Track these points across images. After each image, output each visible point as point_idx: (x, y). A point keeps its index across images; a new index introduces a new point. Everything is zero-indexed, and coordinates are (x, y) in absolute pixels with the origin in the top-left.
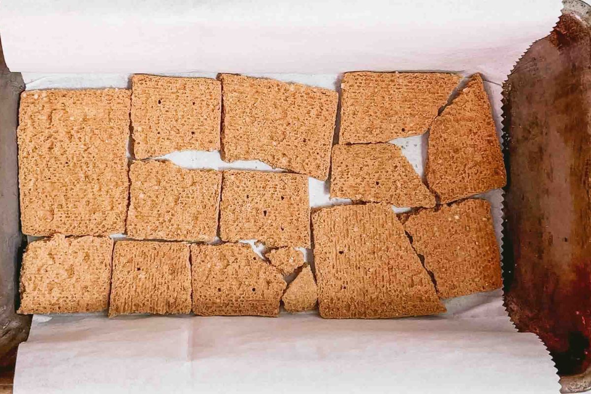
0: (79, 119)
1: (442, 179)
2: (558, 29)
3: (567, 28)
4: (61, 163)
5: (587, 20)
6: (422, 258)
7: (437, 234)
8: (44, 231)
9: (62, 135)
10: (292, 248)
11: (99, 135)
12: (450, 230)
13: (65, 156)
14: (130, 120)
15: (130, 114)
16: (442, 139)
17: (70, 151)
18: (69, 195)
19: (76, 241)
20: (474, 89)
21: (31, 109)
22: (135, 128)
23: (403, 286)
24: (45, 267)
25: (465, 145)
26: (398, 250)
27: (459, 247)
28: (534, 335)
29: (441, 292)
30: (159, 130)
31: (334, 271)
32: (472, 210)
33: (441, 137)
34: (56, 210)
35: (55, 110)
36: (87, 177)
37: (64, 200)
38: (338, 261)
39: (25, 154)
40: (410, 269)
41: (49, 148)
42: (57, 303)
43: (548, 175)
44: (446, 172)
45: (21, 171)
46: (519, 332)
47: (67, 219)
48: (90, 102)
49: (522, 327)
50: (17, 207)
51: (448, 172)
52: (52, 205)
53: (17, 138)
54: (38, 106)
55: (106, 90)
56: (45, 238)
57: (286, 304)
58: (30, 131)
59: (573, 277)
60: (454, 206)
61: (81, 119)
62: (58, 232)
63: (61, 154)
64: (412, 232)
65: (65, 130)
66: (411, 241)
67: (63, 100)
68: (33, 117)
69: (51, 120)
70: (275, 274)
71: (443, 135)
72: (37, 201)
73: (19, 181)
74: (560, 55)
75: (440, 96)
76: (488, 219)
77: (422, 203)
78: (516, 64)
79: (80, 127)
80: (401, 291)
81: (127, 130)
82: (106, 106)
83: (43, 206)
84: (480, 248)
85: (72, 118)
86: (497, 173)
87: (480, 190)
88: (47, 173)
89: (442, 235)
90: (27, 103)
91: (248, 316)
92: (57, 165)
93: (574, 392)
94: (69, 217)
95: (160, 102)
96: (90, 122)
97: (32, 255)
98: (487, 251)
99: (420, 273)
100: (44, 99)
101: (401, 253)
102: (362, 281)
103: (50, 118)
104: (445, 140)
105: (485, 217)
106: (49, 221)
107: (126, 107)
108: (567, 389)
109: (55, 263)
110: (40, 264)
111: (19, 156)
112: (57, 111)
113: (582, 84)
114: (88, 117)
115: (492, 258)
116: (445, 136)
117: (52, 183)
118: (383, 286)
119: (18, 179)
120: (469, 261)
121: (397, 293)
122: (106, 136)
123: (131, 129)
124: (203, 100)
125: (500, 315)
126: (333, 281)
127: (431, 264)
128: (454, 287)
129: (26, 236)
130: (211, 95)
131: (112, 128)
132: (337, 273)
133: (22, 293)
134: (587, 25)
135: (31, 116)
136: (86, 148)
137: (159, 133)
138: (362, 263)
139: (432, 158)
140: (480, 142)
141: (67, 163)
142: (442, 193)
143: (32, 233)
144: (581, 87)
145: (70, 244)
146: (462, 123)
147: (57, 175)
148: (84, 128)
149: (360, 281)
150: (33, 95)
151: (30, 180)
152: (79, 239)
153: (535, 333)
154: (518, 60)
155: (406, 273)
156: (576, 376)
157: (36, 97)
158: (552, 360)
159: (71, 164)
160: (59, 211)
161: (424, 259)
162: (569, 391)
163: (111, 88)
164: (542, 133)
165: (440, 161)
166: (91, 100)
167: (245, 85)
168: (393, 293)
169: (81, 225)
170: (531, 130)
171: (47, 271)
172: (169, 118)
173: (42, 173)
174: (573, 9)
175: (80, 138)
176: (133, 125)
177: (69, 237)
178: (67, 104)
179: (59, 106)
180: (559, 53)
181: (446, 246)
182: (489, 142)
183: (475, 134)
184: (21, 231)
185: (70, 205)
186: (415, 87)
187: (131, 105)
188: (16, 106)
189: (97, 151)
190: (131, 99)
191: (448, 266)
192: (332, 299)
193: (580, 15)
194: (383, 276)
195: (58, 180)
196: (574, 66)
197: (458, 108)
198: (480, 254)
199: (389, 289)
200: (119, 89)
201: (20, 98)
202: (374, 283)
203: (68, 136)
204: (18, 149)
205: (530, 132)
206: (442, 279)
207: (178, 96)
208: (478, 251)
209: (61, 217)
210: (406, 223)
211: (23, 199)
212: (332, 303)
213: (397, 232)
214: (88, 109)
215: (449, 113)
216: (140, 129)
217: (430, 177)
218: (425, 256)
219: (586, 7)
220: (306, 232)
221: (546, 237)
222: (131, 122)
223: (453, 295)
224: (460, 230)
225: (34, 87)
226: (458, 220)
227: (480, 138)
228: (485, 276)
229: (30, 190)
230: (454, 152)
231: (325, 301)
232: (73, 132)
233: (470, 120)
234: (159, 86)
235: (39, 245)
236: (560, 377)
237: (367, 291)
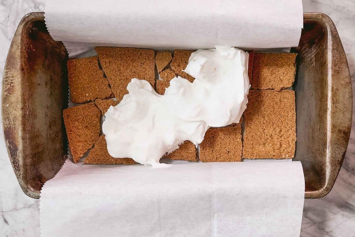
0: (267, 144)
1: (94, 114)
2: (42, 184)
3: (37, 184)
4: (276, 124)
5: (28, 188)
6: (105, 76)
7: (97, 87)
8: (284, 92)
9: (275, 137)
10: (166, 80)
11: (257, 137)
12: (91, 89)
13: (274, 127)
14: (243, 144)
15: (243, 146)
16: (93, 133)
17: (272, 129)
18: (273, 109)
19: (269, 87)
20: (78, 156)
21: (290, 150)
22: (240, 140)
23: (114, 62)
24: (285, 75)
25: (83, 129)
26: (115, 79)
27: (87, 80)
28: (55, 40)
29: (96, 60)
30: (229, 139)
31: (146, 72)
32: (80, 98)
33: (94, 134)
34: (279, 102)
35: (279, 149)
36: (264, 117)
37: (275, 106)
38: (144, 76)
39: (293, 128)
40: (110, 69)
41: (281, 131)
42: (279, 58)
43: (47, 115)
44: (92, 117)
45: (295, 120)
46: (62, 41)
47: (273, 98)
48: (262, 152)
49: (60, 43)
50: (297, 104)
51: (91, 117)
52: (280, 104)
53: (296, 136)
54: (286, 151)
55: (254, 158)
56: (284, 89)
57: (171, 55)
58: (290, 139)
59: (36, 67)
60: (89, 100)
61: (266, 145)
62: (277, 91)
63: (276, 128)
64: (109, 88)
65: (274, 140)
66: (109, 85)
67: (274, 154)
68: (289, 146)
69: (280, 144)
70: (176, 69)
71: (93, 135)
72: (288, 106)
73: (295, 116)
74: (41, 171)
75: (94, 153)
76: (72, 93)
77: (102, 101)
78: (62, 168)
79: (267, 141)
80: (116, 60)
81: (245, 140)
82: (255, 151)
83: (285, 104)
84: (77, 79)
85: (270, 145)
86: (68, 116)
87: (76, 108)
88: (283, 119)
89: (95, 87)
90: (291, 153)
91: (189, 50)
92: (278, 123)
93: (36, 13)
94: (272, 99)
95: (229, 152)
96: (262, 143)
97: (290, 81)
98: (74, 78)
99: (106, 67)
100: (283, 154)
101: (113, 77)
102: (133, 66)
103: (281, 145)
104: (92, 132)
105: (74, 94)
106: (282, 97)
107: (245, 150)
108: (40, 14)
109: (279, 77)
110: (286, 76)
111: (296, 127)
112: (278, 149)
113: (31, 158)
114: (263, 145)
115: (72, 75)
116: (92, 134)
117: (280, 115)
118: (123, 62)
119: (296, 117)
120: (82, 74)
121: (117, 59)
122: (254, 136)
123: (242, 140)
124: (208, 152)
125: (70, 50)
126: (147, 67)
127: (101, 73)
128: (90, 62)
129: (293, 90)
130: (204, 154)
131: (252, 140)
132: (145, 71)
133: (295, 63)
134: (28, 185)
135: (290, 146)
136: (264, 131)
137: (229, 137)
138: (132, 75)
139: (99, 124)
140: (75, 131)
141: (273, 124)
142: (94, 107)
143: (290, 91)
144: (31, 156)
145: (272, 85)
146: (83, 140)
147: (278, 118)
148: (265, 140)
149: (134, 66)
150: (288, 156)
151: (290, 116)
152: (268, 88)
153: (55, 41)
154: (60, 169)
155: (112, 68)
156: (35, 20)
157: (287, 156)
158: (47, 28)
159: (271, 124)
160: (277, 101)
161: (103, 76)
162: (39, 13)
163: (252, 159)
164: (50, 135)
165: (94, 122)
166: (261, 153)
167: (186, 156)
168: (120, 59)
169: (267, 94)
170: (55, 137)
171: (283, 73)
172: (224, 144)
173: (285, 119)
174: (35, 193)
175: (267, 136)
176: (241, 141)
177: (273, 89)
178: (273, 152)
179: (276, 151)
180: (41, 172)
181: (93, 81)
182: (71, 131)
183: (78, 135)
184: (295, 92)
185: (272, 104)
186: (106, 157)
187: (242, 151)
188: (297, 152)
189: (259, 130)
190: (242, 154)
191: (92, 72)
192: (148, 58)
193: (31, 190)
194: (123, 67)
195: (277, 116)
196: (34, 166)
197: (85, 147)
198: (77, 77)
199: (121, 61)
200: (248, 159)
201: (295, 155)
202: (128, 65)
203: (273, 137)
204: (296, 131)
205: (55, 136)
206: (96, 66)
207: (220, 154)
208: (78, 78)
209: (276, 99)
210: (111, 93)
211: (294, 107)
212: (149, 57)
213: (115, 87)
214: (263, 150)
215: (90, 145)
216: (238, 140)
217: (99, 115)
218: (103, 77)
219: (28, 194)
220: (158, 87)
221: (49, 86)
222: (242, 143)
223: (90, 58)
224: (86, 88)
225: (288, 160)
226: (87, 93)
227: (75, 133)
228: (75, 66)
229: (291, 112)
230: (88, 126)
231: (151, 58)
232: (270, 138)
233: (79, 142)
234: (229, 159)
235: (287, 85)
236: (44, 20)
237: (131, 61)
